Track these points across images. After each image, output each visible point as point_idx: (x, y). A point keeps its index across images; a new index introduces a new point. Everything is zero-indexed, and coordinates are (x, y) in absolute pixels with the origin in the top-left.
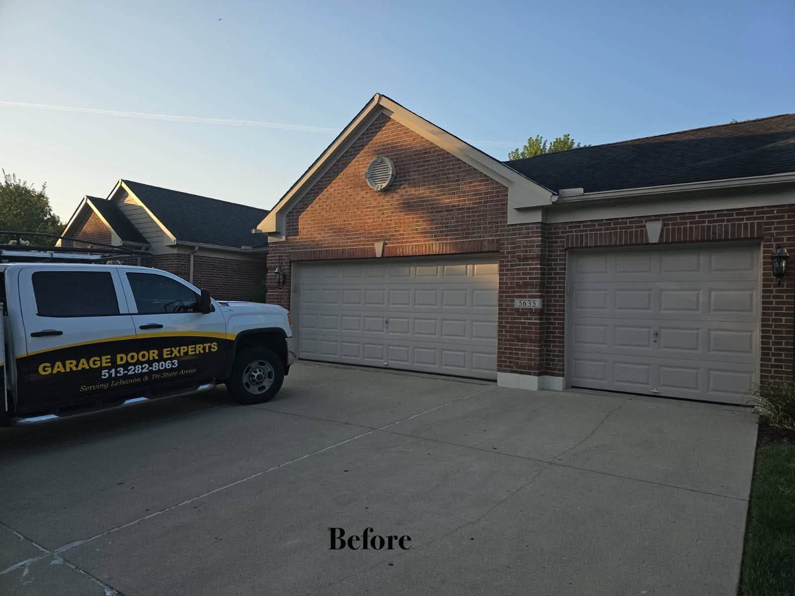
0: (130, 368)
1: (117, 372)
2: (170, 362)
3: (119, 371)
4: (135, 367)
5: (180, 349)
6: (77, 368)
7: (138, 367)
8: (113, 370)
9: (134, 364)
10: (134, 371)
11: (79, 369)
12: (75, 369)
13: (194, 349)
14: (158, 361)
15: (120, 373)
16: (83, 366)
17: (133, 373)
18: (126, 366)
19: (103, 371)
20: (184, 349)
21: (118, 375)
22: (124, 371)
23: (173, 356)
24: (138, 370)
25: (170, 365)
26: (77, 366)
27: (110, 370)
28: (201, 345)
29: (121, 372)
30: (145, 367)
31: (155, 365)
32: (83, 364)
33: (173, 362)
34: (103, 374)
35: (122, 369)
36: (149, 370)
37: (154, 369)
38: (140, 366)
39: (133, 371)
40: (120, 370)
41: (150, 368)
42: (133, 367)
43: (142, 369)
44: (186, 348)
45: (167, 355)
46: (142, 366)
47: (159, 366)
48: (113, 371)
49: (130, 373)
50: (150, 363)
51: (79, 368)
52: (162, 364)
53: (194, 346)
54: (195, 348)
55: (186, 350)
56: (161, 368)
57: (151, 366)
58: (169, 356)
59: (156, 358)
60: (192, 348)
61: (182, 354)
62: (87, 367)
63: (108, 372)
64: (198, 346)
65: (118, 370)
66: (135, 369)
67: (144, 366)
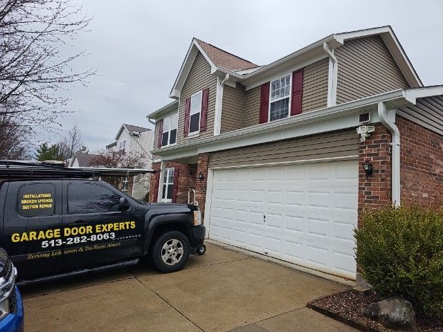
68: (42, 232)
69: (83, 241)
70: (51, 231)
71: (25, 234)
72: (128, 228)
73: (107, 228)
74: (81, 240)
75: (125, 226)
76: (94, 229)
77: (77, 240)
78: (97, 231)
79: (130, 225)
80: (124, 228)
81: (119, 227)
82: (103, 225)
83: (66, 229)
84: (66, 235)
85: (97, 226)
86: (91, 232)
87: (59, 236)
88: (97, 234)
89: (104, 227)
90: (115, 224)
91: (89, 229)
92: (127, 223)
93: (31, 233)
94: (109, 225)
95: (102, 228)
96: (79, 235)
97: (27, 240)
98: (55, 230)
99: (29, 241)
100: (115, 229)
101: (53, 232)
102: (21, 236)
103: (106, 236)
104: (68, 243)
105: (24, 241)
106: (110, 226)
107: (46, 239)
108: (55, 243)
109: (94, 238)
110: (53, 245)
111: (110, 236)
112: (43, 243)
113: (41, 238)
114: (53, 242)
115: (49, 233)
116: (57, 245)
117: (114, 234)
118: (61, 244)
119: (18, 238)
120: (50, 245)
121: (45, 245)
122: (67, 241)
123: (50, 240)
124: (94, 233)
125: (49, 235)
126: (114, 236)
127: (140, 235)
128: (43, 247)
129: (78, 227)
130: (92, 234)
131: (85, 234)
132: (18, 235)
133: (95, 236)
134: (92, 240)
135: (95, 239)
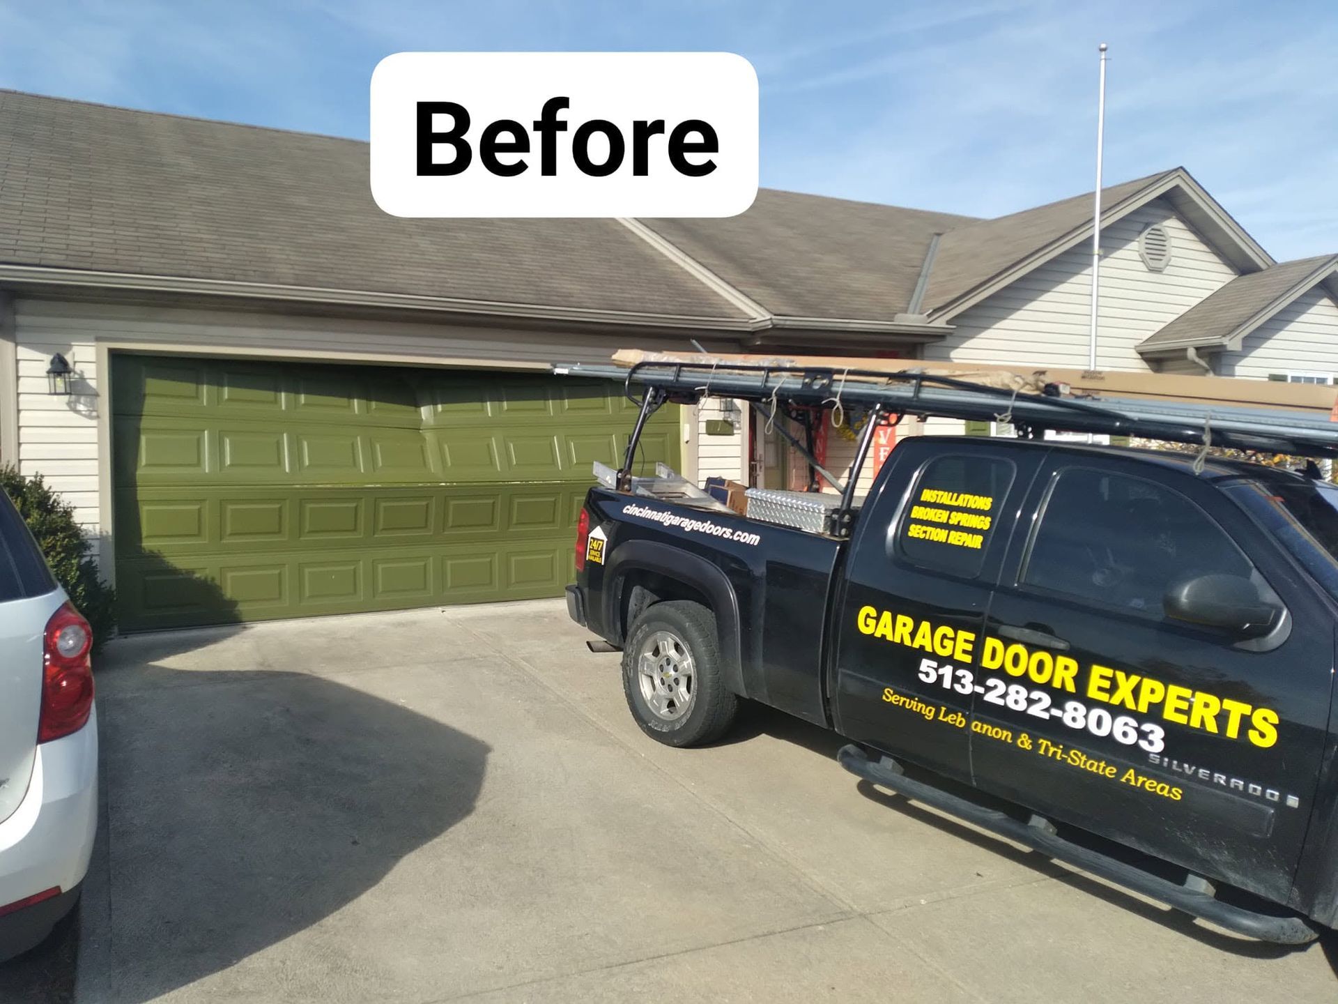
68: (925, 626)
69: (1035, 711)
70: (949, 631)
71: (887, 616)
72: (1232, 732)
73: (1136, 692)
74: (1030, 702)
75: (1222, 718)
76: (1082, 679)
77: (1016, 699)
78: (1093, 693)
79: (1246, 723)
80: (1212, 727)
81: (1188, 712)
82: (1120, 676)
83: (991, 643)
84: (987, 663)
85: (1097, 671)
86: (1071, 687)
87: (968, 659)
88: (1091, 704)
89: (1126, 684)
90: (1174, 690)
91: (1064, 671)
92: (1237, 709)
93: (901, 619)
94: (1148, 683)
95: (1113, 688)
96: (1025, 681)
97: (889, 638)
98: (963, 635)
99: (893, 643)
100: (1169, 714)
101: (954, 639)
102: (878, 619)
103: (1123, 730)
104: (991, 697)
105: (884, 636)
106: (1152, 691)
107: (933, 656)
108: (956, 679)
109: (1073, 715)
110: (947, 684)
111: (1142, 735)
112: (926, 665)
113: (922, 647)
114: (947, 671)
115: (944, 636)
116: (958, 687)
117: (1158, 733)
118: (968, 690)
119: (872, 622)
120: (940, 678)
121: (927, 674)
122: (988, 689)
123: (942, 661)
124: (1081, 695)
125: (944, 647)
126: (1159, 746)
127: (1293, 801)
128: (922, 677)
129: (1032, 648)
130: (1071, 697)
131: (1047, 687)
132: (873, 613)
133: (1082, 709)
134: (1067, 721)
135: (1079, 725)
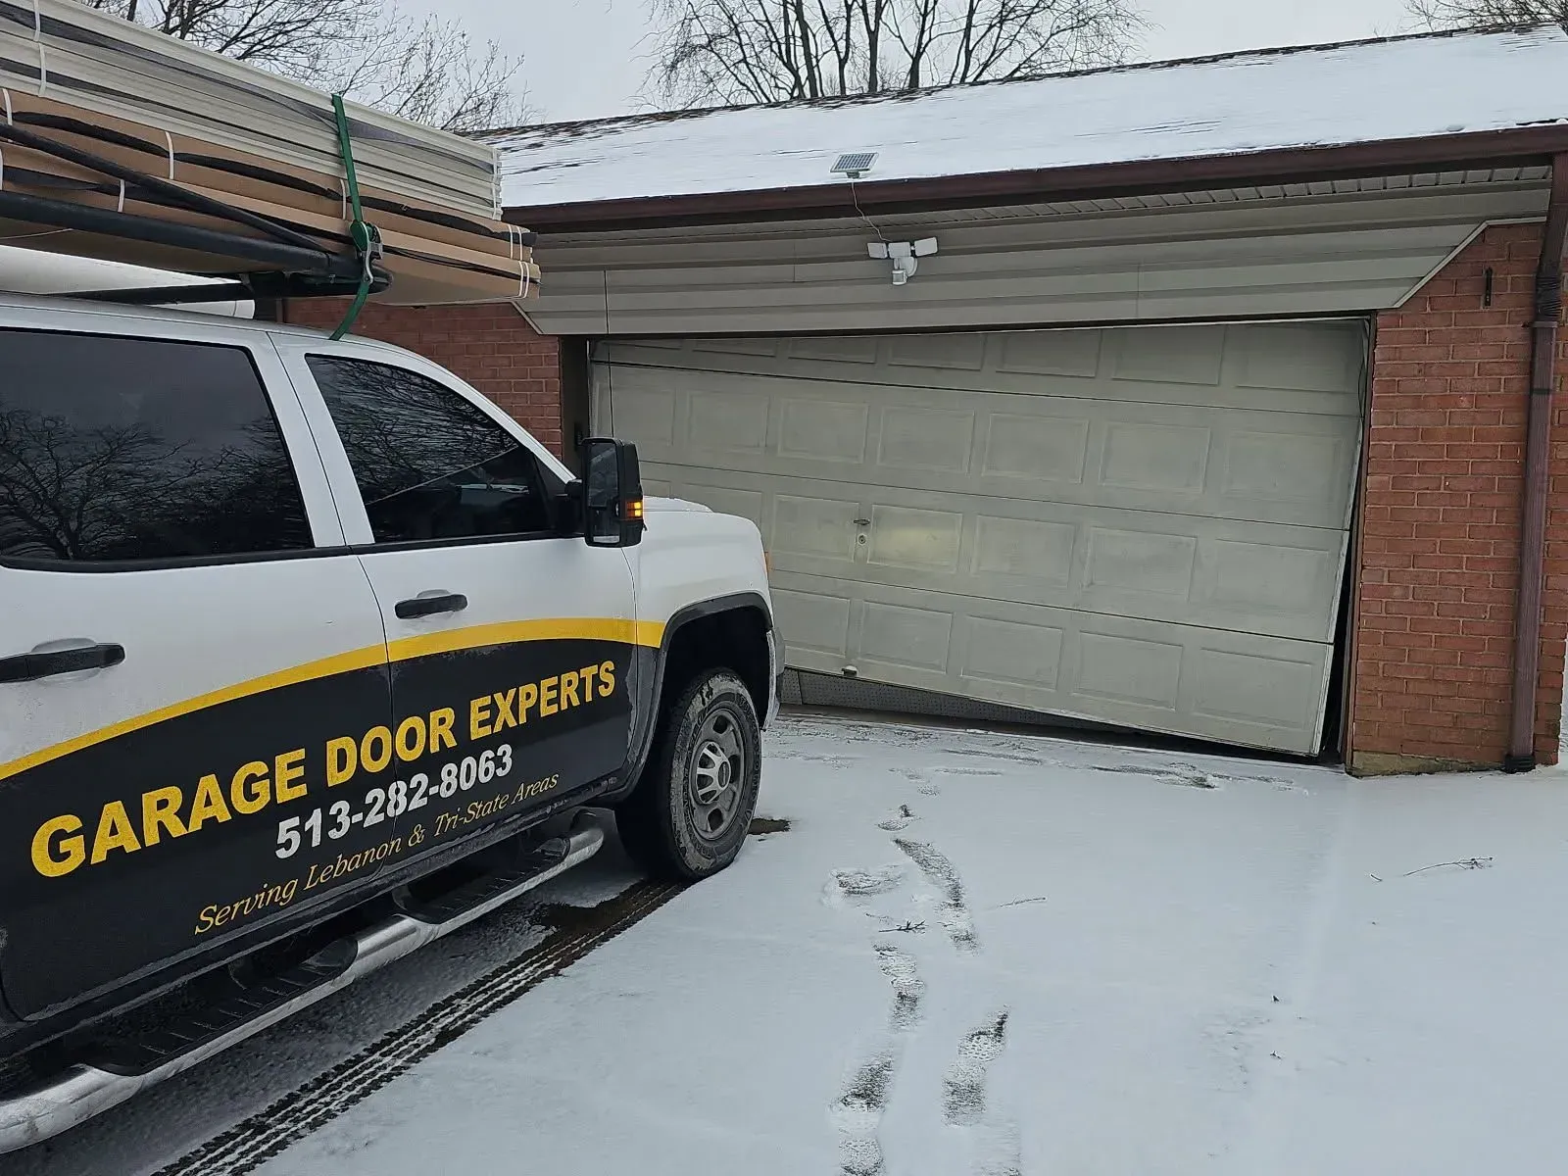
0: (369, 799)
1: (330, 822)
2: (490, 754)
3: (335, 816)
4: (387, 794)
5: (517, 694)
6: (187, 828)
7: (397, 791)
8: (317, 813)
9: (383, 780)
10: (383, 810)
11: (190, 831)
12: (177, 829)
13: (554, 694)
14: (455, 756)
15: (339, 827)
16: (209, 813)
17: (381, 817)
18: (356, 791)
19: (284, 825)
20: (528, 696)
21: (334, 834)
22: (350, 815)
23: (498, 728)
24: (396, 806)
25: (491, 765)
26: (184, 814)
27: (304, 819)
28: (573, 676)
29: (344, 819)
30: (419, 783)
31: (449, 773)
32: (208, 803)
33: (499, 753)
34: (281, 840)
35: (344, 805)
36: (429, 797)
37: (445, 794)
38: (402, 785)
39: (377, 813)
40: (340, 811)
41: (433, 791)
42: (378, 792)
43: (410, 794)
44: (532, 688)
45: (482, 724)
46: (408, 784)
47: (458, 777)
48: (316, 819)
49: (373, 818)
50: (431, 764)
51: (196, 825)
52: (469, 766)
53: (554, 681)
54: (557, 687)
55: (532, 701)
56: (465, 786)
57: (435, 780)
58: (486, 731)
59: (451, 742)
60: (550, 689)
61: (523, 720)
62: (224, 816)
63: (300, 828)
64: (565, 677)
65: (333, 811)
66: (387, 800)
67: (413, 785)
